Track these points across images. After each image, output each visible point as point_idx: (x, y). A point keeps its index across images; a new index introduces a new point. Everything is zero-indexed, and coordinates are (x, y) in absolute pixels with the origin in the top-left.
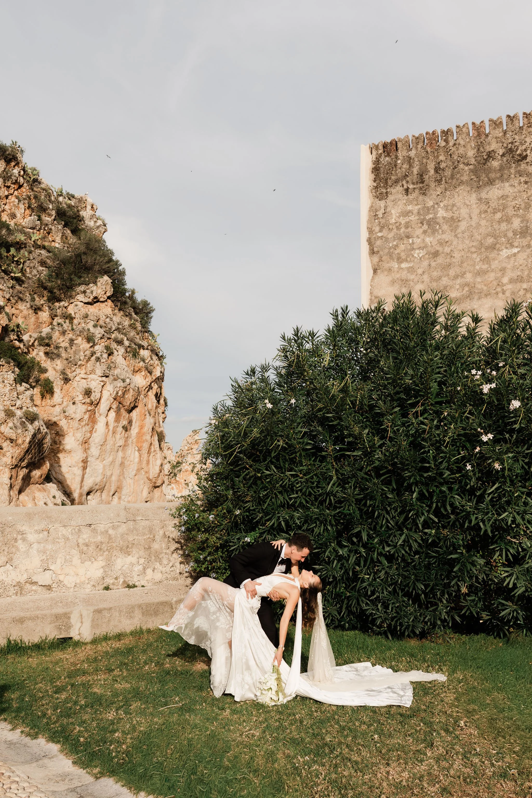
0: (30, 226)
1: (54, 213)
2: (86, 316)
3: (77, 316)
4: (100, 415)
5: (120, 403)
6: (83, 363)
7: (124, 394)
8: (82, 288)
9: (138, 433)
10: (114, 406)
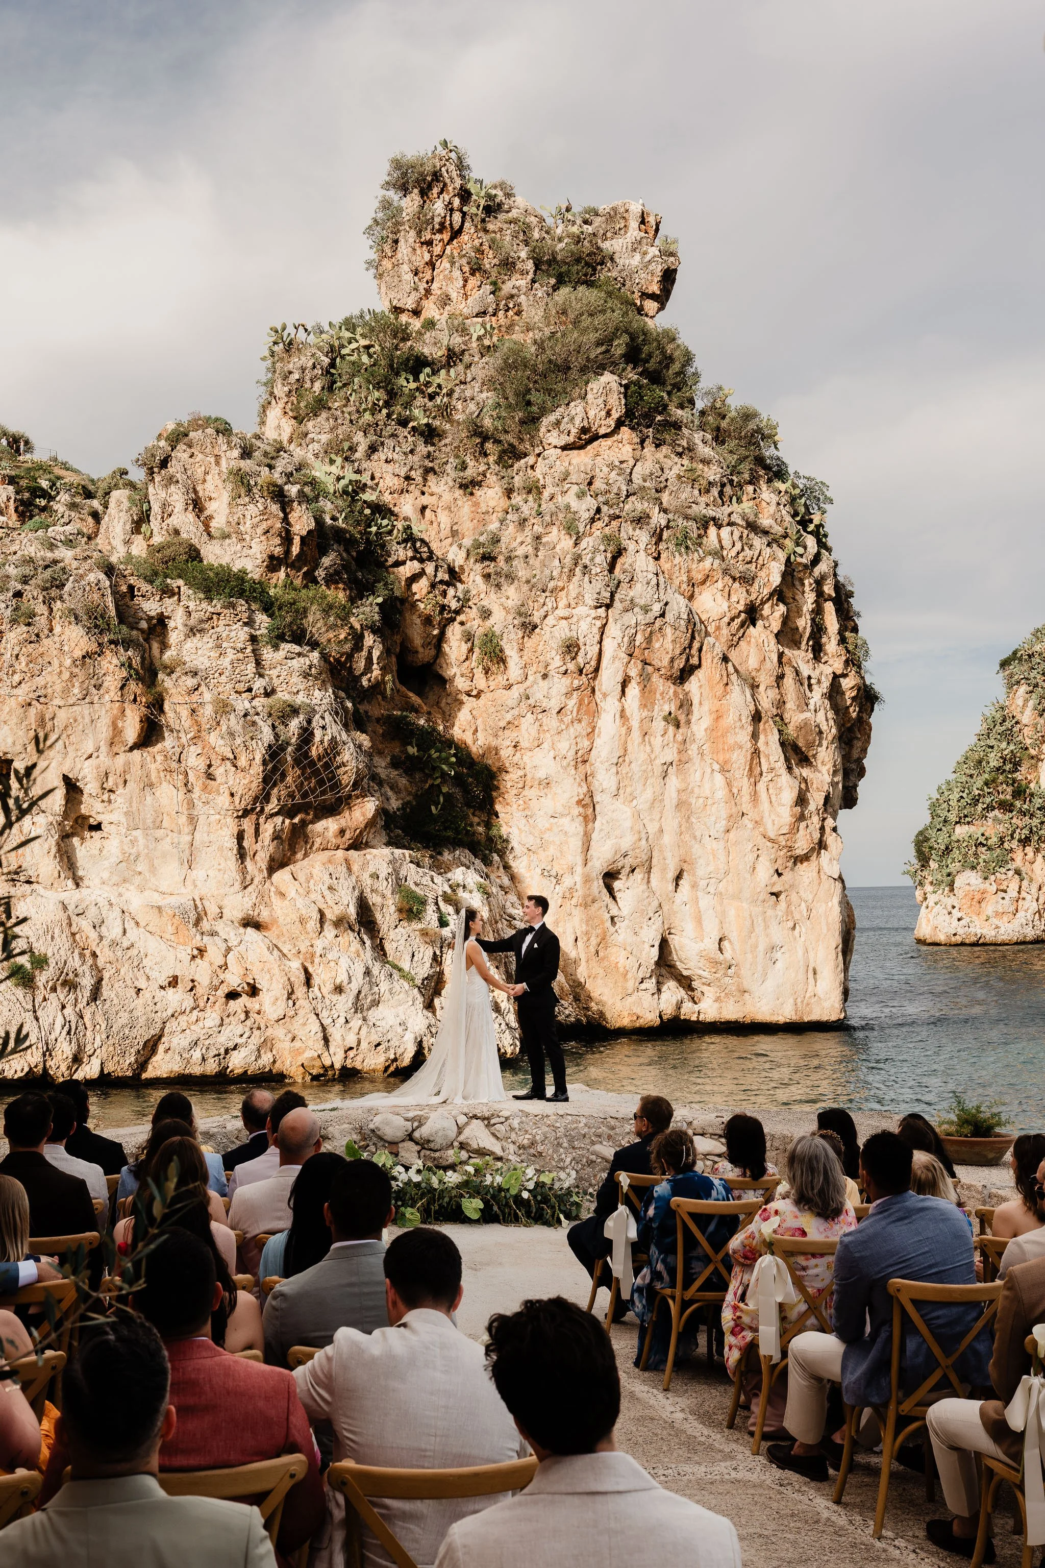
0: (475, 311)
1: (530, 266)
2: (565, 477)
3: (549, 481)
4: (605, 695)
5: (645, 663)
6: (560, 584)
7: (649, 640)
8: (552, 417)
9: (711, 730)
10: (633, 672)
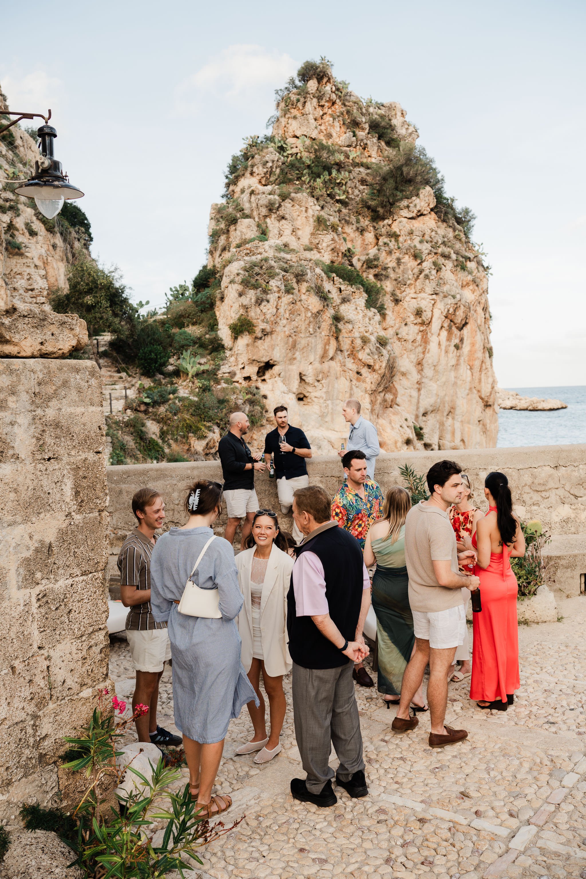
0: (347, 143)
1: (367, 126)
2: (411, 233)
3: (402, 233)
4: (432, 334)
5: (451, 321)
6: (412, 282)
7: (455, 311)
8: (405, 203)
9: (470, 351)
10: (446, 325)
